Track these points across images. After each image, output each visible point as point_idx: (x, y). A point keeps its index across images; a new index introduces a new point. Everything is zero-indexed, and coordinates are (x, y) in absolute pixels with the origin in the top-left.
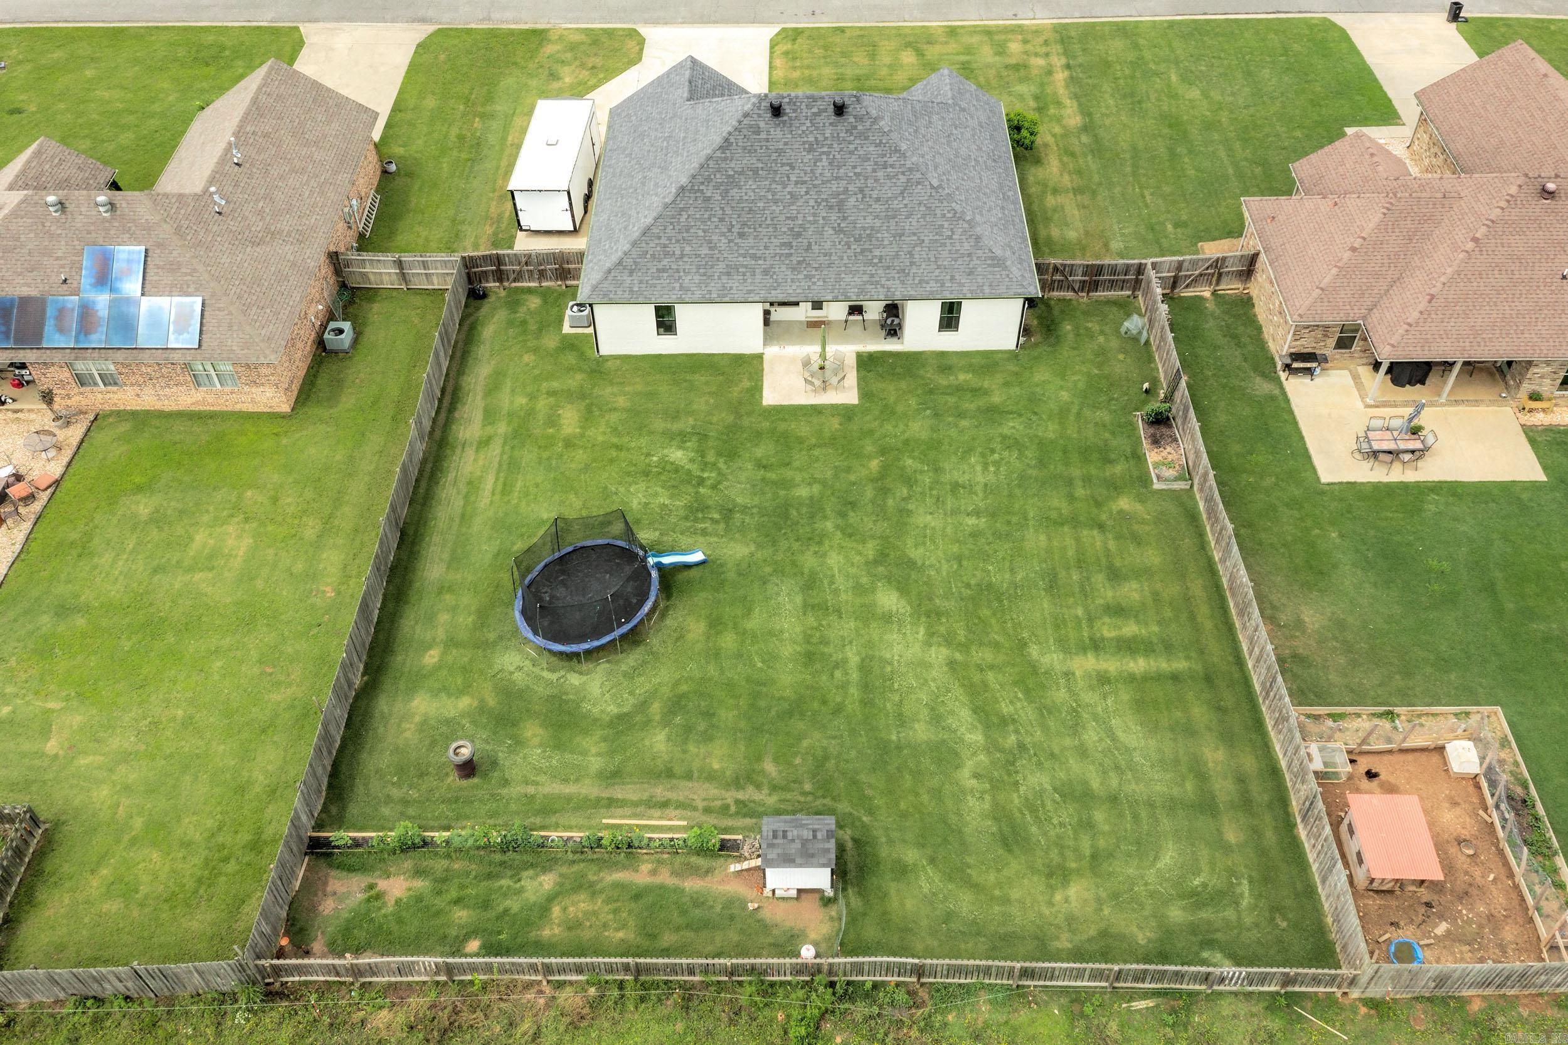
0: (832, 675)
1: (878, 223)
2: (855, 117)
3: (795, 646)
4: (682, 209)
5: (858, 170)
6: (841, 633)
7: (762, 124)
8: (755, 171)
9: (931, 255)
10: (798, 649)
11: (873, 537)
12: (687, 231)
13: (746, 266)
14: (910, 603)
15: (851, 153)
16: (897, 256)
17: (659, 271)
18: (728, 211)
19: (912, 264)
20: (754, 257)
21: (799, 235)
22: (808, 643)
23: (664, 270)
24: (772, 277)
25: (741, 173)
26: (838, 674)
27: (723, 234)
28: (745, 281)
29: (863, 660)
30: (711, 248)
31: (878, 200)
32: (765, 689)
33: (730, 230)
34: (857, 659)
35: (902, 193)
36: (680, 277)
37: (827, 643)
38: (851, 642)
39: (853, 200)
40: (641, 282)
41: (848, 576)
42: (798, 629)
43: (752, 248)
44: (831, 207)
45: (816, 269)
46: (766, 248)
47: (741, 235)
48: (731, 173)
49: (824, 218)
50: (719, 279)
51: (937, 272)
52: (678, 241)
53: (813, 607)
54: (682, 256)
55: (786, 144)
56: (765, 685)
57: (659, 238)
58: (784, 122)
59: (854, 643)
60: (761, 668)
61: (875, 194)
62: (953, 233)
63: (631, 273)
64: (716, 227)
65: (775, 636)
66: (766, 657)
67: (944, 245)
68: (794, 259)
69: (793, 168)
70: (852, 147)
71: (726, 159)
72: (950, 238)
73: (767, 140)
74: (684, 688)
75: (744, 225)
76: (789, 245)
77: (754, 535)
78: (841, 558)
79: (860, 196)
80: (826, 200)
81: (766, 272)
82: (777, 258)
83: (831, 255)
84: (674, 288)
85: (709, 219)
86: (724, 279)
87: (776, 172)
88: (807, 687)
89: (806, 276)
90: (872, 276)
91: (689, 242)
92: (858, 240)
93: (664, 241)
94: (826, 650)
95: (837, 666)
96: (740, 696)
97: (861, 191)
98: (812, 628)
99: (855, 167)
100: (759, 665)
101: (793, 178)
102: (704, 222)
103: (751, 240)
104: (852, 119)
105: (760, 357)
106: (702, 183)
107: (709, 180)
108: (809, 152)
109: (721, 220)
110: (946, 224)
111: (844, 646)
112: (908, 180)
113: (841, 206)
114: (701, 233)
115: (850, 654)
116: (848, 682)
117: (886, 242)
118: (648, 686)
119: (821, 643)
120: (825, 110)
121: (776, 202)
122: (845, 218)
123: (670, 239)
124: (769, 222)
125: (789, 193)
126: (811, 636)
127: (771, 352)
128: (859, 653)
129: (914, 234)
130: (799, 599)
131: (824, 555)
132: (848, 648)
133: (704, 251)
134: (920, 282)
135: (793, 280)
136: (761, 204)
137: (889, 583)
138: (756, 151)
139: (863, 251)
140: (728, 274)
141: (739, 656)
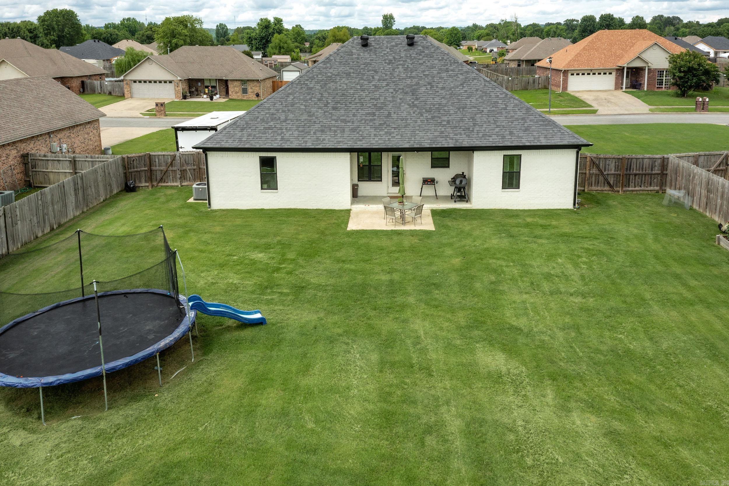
0: (423, 443)
1: (444, 101)
2: (423, 47)
3: (366, 404)
4: (290, 94)
5: (427, 73)
6: (433, 392)
7: (354, 51)
8: (348, 74)
9: (491, 119)
10: (371, 407)
11: (463, 309)
12: (292, 105)
13: (337, 127)
14: (524, 363)
15: (421, 64)
16: (462, 120)
17: (265, 128)
18: (325, 95)
19: (475, 125)
20: (345, 121)
21: (381, 108)
22: (385, 401)
23: (269, 128)
24: (358, 133)
25: (338, 75)
26: (430, 441)
27: (320, 108)
28: (336, 135)
29: (468, 425)
30: (309, 116)
31: (443, 88)
32: (314, 458)
33: (326, 106)
34: (458, 422)
35: (462, 84)
36: (282, 133)
37: (414, 402)
38: (448, 403)
39: (423, 89)
40: (249, 135)
41: (436, 338)
42: (371, 387)
43: (343, 116)
44: (406, 93)
45: (395, 128)
46: (354, 115)
47: (334, 108)
48: (329, 75)
49: (400, 99)
50: (315, 133)
51: (497, 130)
52: (283, 111)
53: (393, 364)
54: (286, 120)
55: (372, 60)
56: (315, 451)
57: (269, 109)
58: (371, 50)
59: (453, 403)
60: (313, 430)
61: (440, 85)
62: (507, 106)
63: (242, 130)
64: (315, 104)
65: (338, 392)
66: (322, 417)
67: (502, 113)
68: (377, 123)
69: (376, 72)
70: (421, 61)
71: (326, 68)
72: (505, 109)
73: (358, 59)
74: (185, 453)
75: (338, 102)
76: (374, 114)
77: (326, 305)
78: (427, 324)
79: (429, 87)
80: (403, 89)
81: (353, 130)
82: (363, 122)
83: (407, 120)
84: (276, 139)
85: (310, 99)
86: (319, 134)
87: (364, 74)
88: (383, 458)
89: (386, 133)
90: (442, 132)
91: (292, 112)
92: (429, 111)
93: (272, 111)
94: (412, 411)
95: (429, 430)
96: (272, 467)
97: (429, 84)
98: (391, 386)
99: (424, 71)
100: (311, 425)
101: (377, 77)
102: (306, 101)
103: (342, 112)
104: (420, 48)
105: (348, 211)
106: (307, 80)
107: (313, 78)
108: (389, 64)
109: (319, 100)
110: (500, 101)
111: (438, 406)
112: (466, 78)
113: (414, 92)
114: (303, 107)
115: (447, 417)
116: (449, 452)
117: (452, 112)
118: (128, 449)
119: (404, 402)
120: (401, 44)
121: (363, 90)
122: (417, 99)
123: (278, 110)
124: (357, 101)
125: (373, 85)
126: (389, 394)
127: (357, 208)
128: (461, 416)
129: (475, 107)
130: (374, 357)
131: (406, 321)
132: (444, 409)
133: (305, 117)
134: (484, 136)
135: (375, 135)
136: (352, 91)
137: (492, 345)
138: (349, 64)
139: (433, 118)
140: (322, 131)
141: (284, 413)
